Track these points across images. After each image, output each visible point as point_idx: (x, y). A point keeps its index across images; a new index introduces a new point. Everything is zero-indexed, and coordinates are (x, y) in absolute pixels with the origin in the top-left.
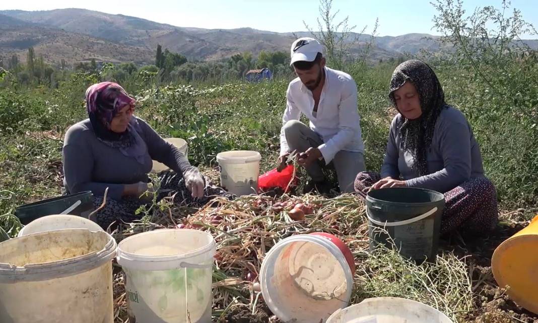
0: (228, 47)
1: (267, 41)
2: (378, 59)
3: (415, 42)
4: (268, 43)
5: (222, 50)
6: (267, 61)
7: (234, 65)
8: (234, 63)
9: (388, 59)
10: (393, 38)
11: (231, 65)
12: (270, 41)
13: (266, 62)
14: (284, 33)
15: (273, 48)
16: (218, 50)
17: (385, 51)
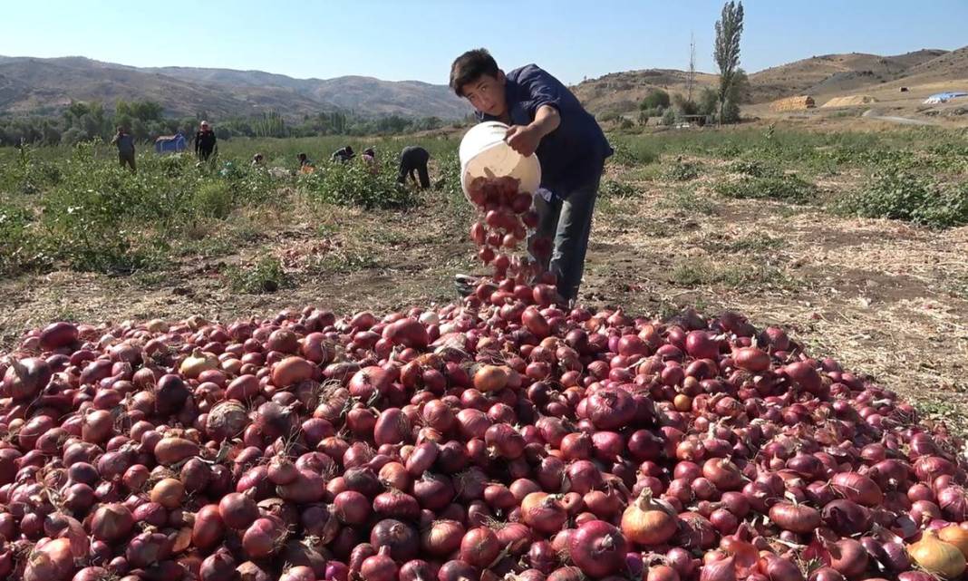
0: (48, 88)
1: (117, 79)
2: (301, 113)
3: (356, 88)
4: (119, 84)
5: (37, 93)
6: (131, 114)
7: (75, 122)
8: (74, 118)
9: (317, 114)
10: (323, 82)
11: (71, 121)
12: (123, 81)
13: (130, 118)
14: (146, 68)
15: (130, 92)
16: (31, 93)
17: (310, 100)
